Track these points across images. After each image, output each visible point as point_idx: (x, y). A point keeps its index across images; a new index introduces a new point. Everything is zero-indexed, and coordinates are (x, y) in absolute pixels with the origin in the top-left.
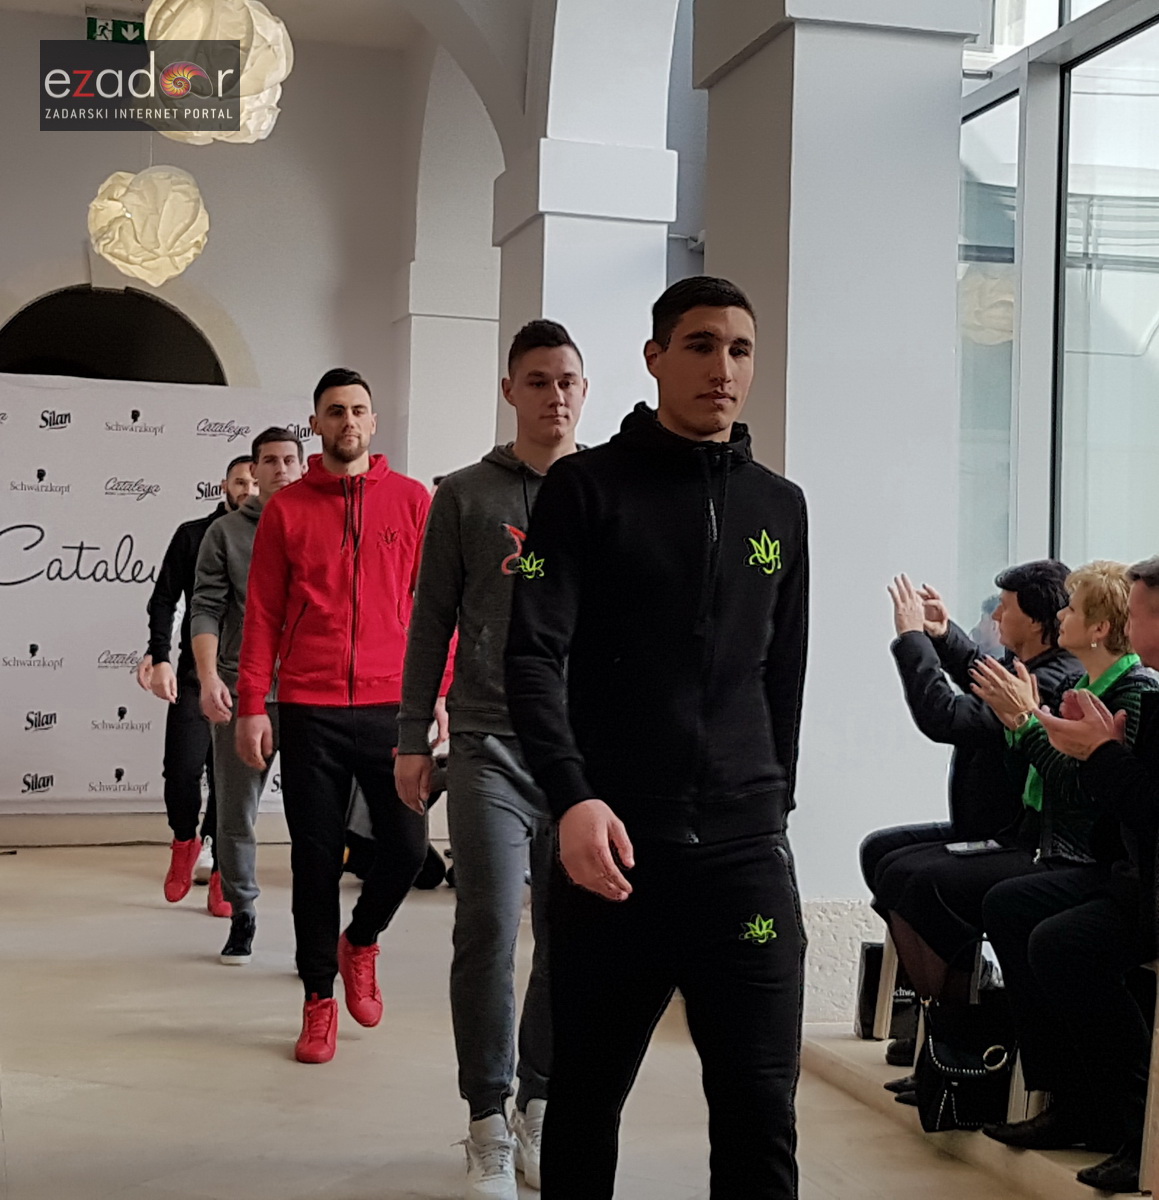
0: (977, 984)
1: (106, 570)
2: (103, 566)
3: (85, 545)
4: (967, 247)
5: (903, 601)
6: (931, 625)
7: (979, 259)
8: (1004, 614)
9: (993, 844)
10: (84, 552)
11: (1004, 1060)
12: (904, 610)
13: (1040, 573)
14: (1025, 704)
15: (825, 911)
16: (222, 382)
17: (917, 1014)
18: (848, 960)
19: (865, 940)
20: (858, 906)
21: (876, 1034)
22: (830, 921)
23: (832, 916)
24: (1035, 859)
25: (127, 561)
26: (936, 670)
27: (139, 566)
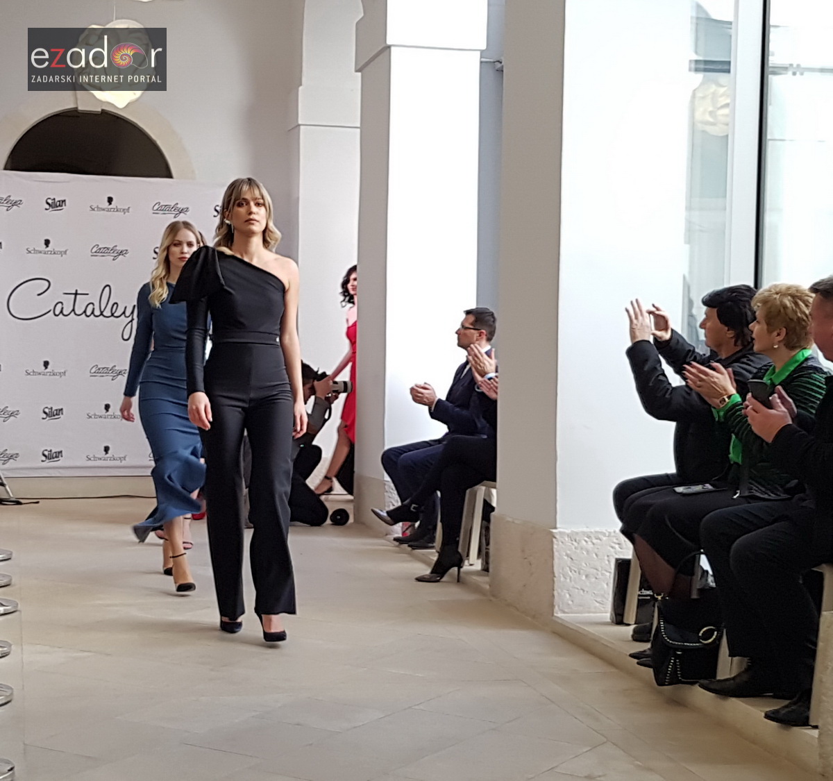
0: (697, 585)
1: (94, 309)
2: (91, 306)
3: (79, 292)
4: (697, 62)
5: (636, 318)
6: (659, 333)
7: (705, 70)
8: (708, 324)
9: (708, 487)
10: (78, 296)
11: (714, 637)
12: (636, 325)
13: (734, 294)
14: (725, 390)
15: (589, 537)
16: (169, 176)
17: (654, 606)
18: (606, 571)
19: (617, 557)
20: (613, 534)
21: (625, 621)
22: (593, 544)
23: (595, 541)
24: (735, 497)
25: (107, 304)
26: (659, 368)
27: (115, 306)
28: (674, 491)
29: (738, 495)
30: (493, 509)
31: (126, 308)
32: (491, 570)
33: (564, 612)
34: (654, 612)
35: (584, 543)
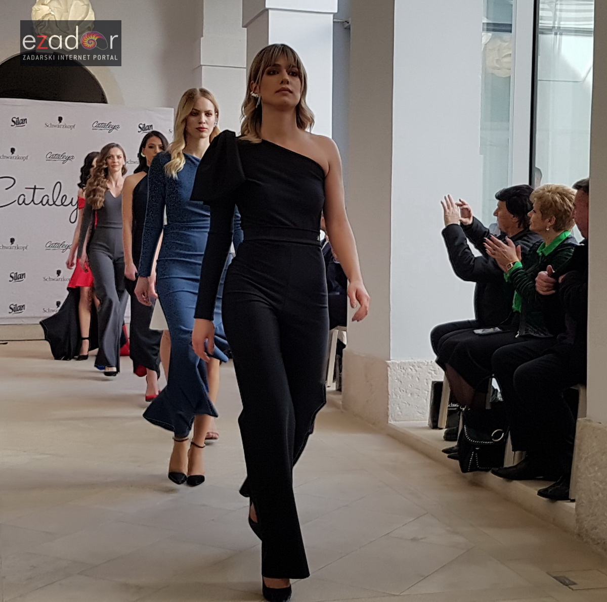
0: (490, 400)
1: (48, 200)
2: (46, 197)
3: (37, 187)
4: (488, 24)
5: (449, 208)
6: (464, 220)
7: (494, 30)
8: (499, 213)
9: (497, 329)
10: (36, 190)
11: (502, 437)
12: (449, 213)
15: (413, 366)
16: (104, 101)
17: (459, 415)
18: (425, 390)
19: (433, 380)
20: (430, 364)
21: (439, 426)
22: (416, 371)
23: (417, 369)
24: (516, 336)
25: (59, 195)
26: (465, 244)
27: (65, 197)
28: (474, 332)
29: (518, 335)
30: (344, 346)
31: (72, 199)
32: (343, 390)
33: (396, 421)
34: (459, 419)
35: (410, 370)
